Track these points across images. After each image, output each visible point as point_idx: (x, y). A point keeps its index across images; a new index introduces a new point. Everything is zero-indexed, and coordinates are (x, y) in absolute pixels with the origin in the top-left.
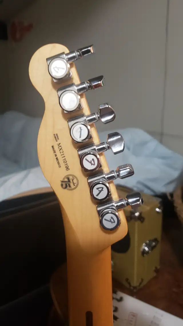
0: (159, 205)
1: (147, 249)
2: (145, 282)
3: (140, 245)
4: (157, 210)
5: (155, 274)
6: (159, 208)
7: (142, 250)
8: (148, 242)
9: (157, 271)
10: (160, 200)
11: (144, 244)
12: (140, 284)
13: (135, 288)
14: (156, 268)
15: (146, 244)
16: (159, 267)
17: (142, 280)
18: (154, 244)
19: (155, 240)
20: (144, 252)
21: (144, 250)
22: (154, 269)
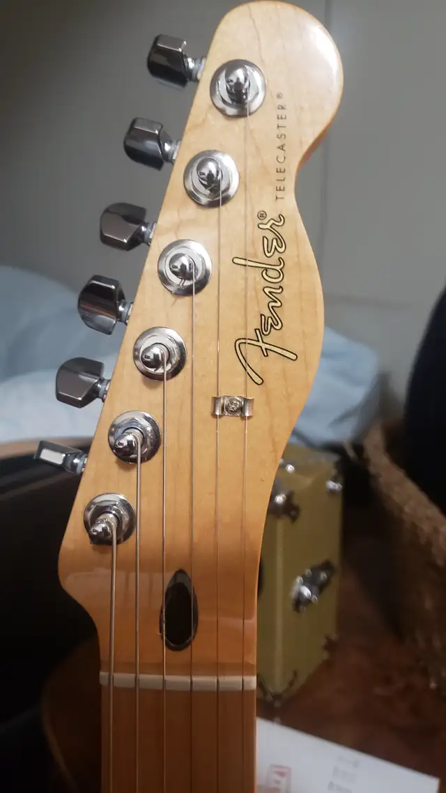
0: (334, 472)
1: (306, 592)
2: (302, 680)
3: (289, 583)
4: (331, 485)
5: (325, 655)
6: (335, 480)
7: (293, 594)
8: (308, 572)
9: (330, 646)
10: (335, 458)
11: (299, 579)
12: (291, 684)
13: (277, 697)
14: (328, 638)
15: (304, 577)
16: (334, 637)
17: (295, 674)
18: (323, 576)
19: (327, 566)
20: (300, 602)
21: (300, 594)
22: (323, 642)
